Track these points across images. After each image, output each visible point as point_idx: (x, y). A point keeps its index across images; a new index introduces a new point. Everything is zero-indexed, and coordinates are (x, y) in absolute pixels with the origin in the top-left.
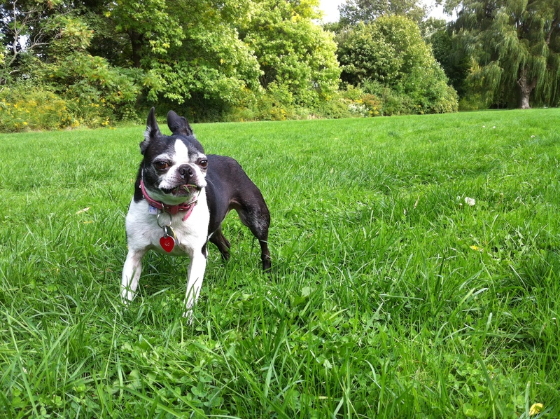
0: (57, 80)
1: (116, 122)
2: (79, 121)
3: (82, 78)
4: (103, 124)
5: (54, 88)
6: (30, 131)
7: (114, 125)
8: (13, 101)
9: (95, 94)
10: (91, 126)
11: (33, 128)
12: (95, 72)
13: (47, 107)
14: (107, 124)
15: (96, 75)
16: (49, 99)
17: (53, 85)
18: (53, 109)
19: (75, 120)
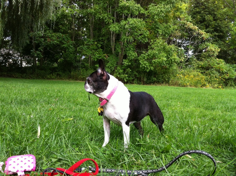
0: (202, 68)
1: (224, 87)
2: (209, 85)
3: (213, 68)
4: (219, 87)
5: (200, 71)
6: (189, 87)
7: (223, 88)
8: (185, 75)
9: (217, 74)
10: (214, 88)
11: (191, 86)
12: (219, 66)
13: (197, 78)
14: (220, 87)
15: (219, 67)
16: (198, 75)
17: (200, 70)
18: (200, 79)
19: (207, 85)
